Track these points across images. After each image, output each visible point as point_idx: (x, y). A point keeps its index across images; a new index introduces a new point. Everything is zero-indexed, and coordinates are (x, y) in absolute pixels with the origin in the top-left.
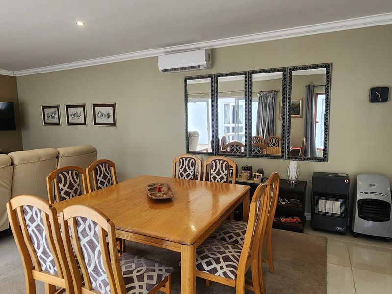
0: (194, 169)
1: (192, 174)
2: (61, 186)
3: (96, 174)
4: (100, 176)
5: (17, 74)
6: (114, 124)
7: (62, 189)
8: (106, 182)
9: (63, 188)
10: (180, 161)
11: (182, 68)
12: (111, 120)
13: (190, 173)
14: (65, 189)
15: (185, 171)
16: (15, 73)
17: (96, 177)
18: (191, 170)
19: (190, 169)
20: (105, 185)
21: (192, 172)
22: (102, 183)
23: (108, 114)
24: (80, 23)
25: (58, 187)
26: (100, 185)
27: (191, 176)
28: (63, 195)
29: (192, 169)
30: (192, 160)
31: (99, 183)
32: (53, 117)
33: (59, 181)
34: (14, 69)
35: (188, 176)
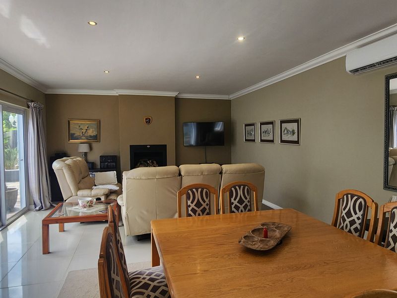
0: (363, 215)
1: (358, 222)
2: (189, 202)
3: (231, 196)
4: (235, 200)
5: (231, 97)
6: (297, 142)
7: (190, 206)
8: (241, 207)
9: (191, 204)
10: (343, 198)
11: (380, 63)
12: (295, 138)
13: (356, 220)
14: (193, 206)
15: (349, 214)
16: (230, 97)
17: (230, 200)
18: (357, 216)
19: (356, 213)
20: (240, 211)
21: (358, 218)
22: (237, 208)
23: (293, 131)
24: (241, 39)
25: (187, 203)
26: (233, 209)
27: (357, 225)
28: (190, 212)
29: (360, 214)
30: (361, 200)
31: (233, 206)
32: (251, 134)
33: (188, 198)
34: (228, 94)
35: (352, 223)
